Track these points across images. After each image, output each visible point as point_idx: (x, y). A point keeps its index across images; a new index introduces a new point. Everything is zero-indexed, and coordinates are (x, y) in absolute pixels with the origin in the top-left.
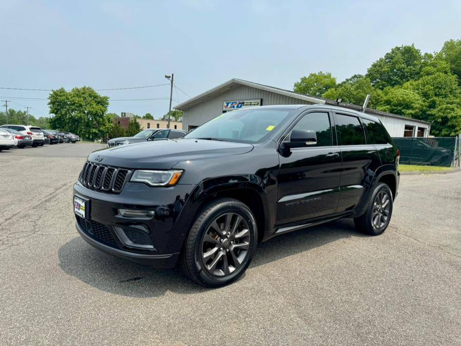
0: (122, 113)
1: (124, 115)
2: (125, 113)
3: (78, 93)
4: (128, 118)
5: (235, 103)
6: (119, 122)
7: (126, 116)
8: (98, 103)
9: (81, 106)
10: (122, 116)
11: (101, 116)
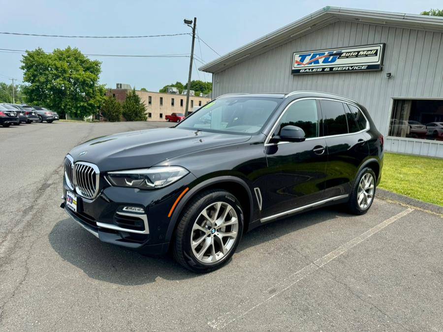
0: (118, 85)
1: (119, 86)
2: (121, 85)
3: (60, 56)
4: (126, 90)
5: (319, 54)
6: (114, 95)
7: (123, 88)
8: (87, 69)
9: (65, 71)
10: (117, 87)
11: (92, 86)
